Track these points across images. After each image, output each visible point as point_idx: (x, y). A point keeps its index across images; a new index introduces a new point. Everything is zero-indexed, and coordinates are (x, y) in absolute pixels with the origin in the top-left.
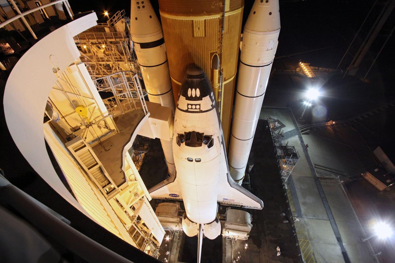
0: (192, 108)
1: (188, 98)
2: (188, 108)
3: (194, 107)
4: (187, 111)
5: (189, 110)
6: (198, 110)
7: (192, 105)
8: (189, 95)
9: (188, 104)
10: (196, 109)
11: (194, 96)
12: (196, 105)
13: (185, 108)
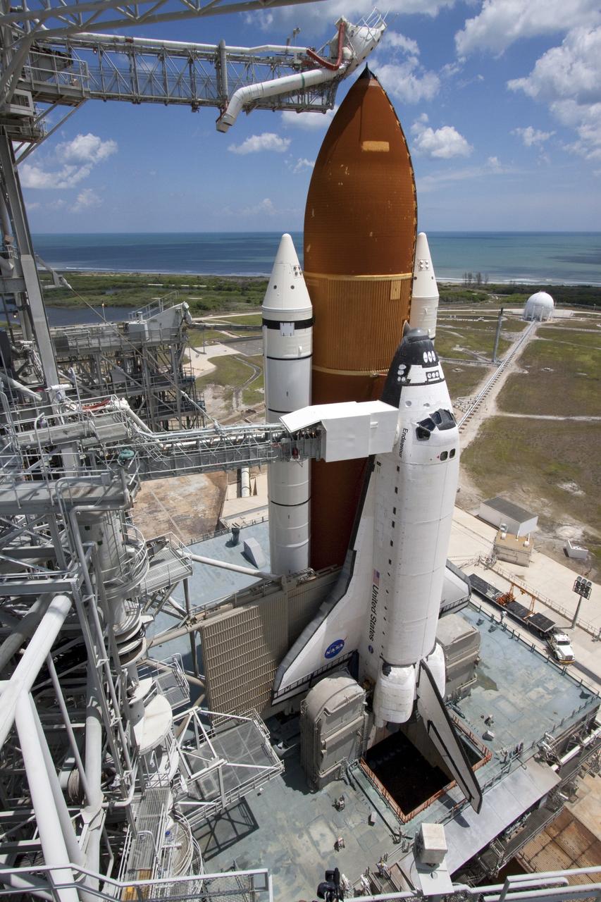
0: (432, 378)
1: (425, 365)
2: (428, 379)
3: (433, 374)
4: (427, 383)
5: (430, 380)
6: (438, 379)
7: (431, 373)
8: (426, 361)
9: (427, 373)
10: (436, 377)
11: (431, 360)
12: (435, 372)
13: (424, 380)
